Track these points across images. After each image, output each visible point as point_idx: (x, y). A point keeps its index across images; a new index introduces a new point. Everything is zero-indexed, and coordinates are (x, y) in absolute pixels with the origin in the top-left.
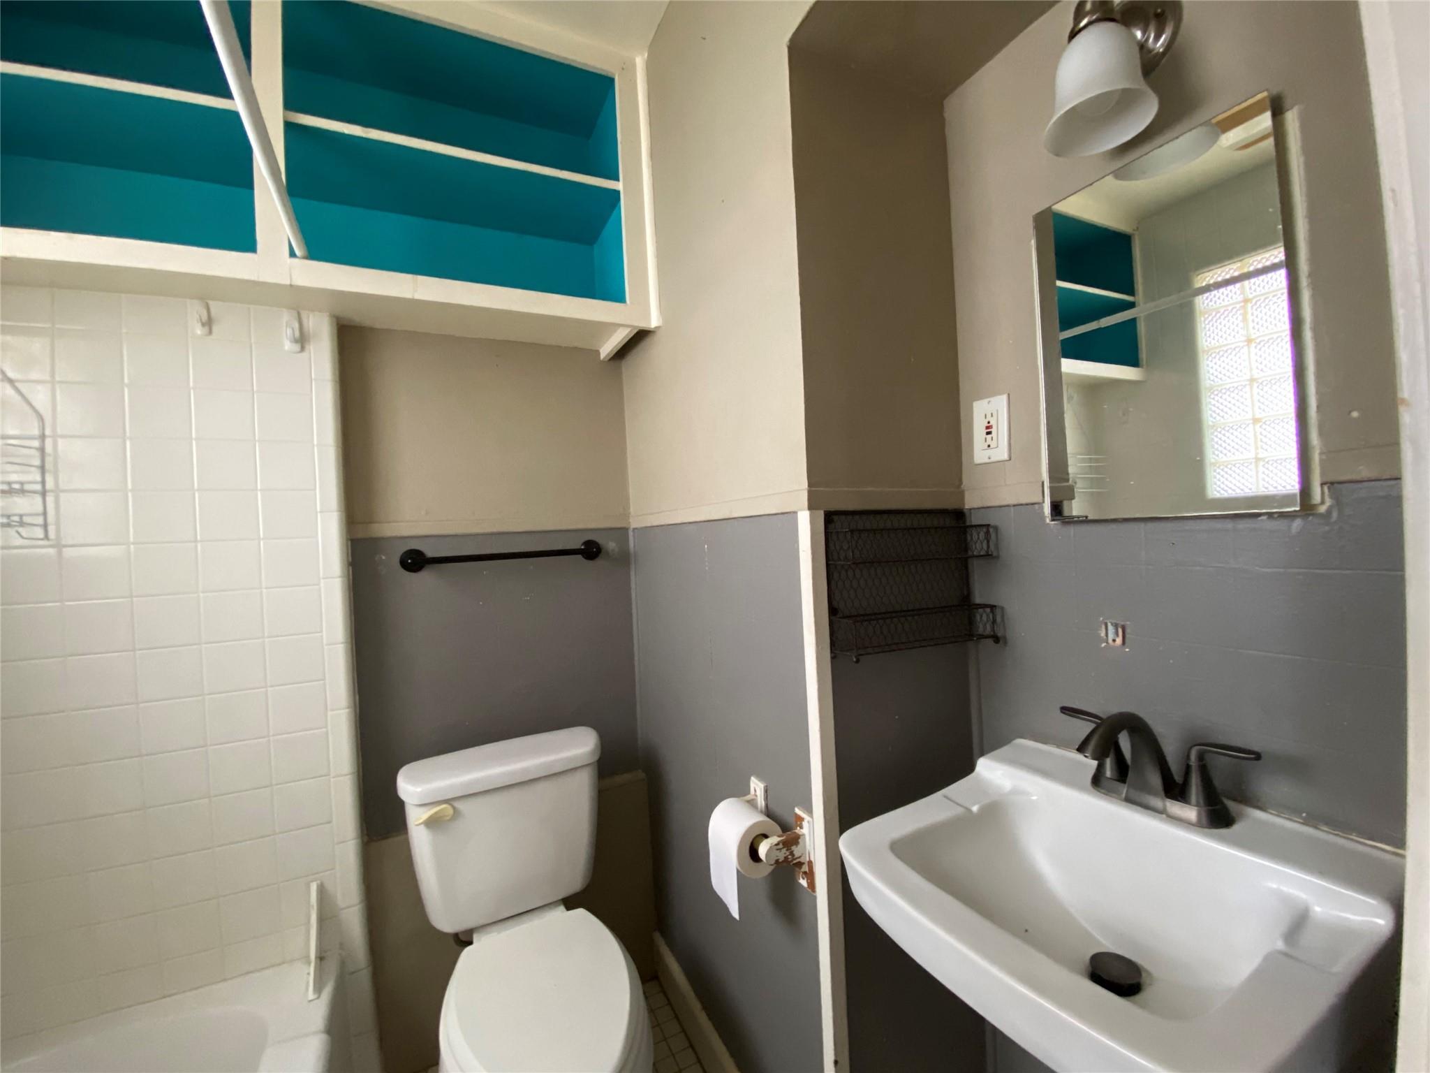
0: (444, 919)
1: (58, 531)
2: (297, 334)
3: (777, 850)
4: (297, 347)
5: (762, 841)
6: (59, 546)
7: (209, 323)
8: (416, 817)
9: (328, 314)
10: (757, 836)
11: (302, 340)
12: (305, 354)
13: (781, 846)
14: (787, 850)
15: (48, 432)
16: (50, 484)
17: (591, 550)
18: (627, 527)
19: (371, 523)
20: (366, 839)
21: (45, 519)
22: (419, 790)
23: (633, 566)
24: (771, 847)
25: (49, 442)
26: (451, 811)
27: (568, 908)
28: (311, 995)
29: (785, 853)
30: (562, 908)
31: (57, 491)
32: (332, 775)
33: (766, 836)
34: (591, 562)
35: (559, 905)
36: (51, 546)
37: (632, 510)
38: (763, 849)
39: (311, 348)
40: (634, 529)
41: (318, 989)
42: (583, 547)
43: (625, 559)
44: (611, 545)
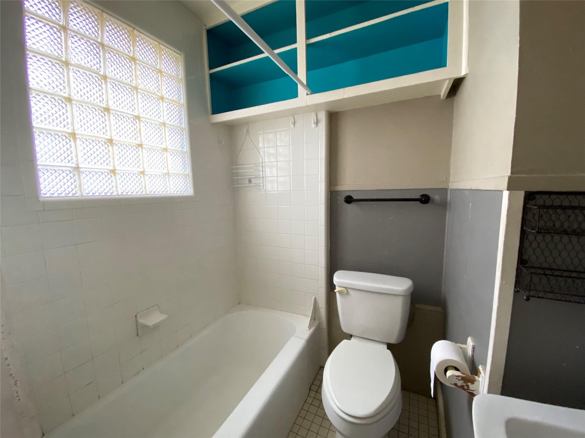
0: (345, 328)
1: (265, 187)
2: (315, 121)
3: (457, 379)
4: (316, 125)
5: (452, 369)
6: (265, 191)
7: (294, 123)
9: (324, 111)
10: (448, 367)
11: (317, 123)
12: (318, 127)
13: (460, 378)
14: (464, 382)
15: (263, 161)
16: (264, 176)
17: (425, 199)
18: (447, 188)
21: (263, 184)
22: (338, 280)
23: (448, 208)
24: (452, 375)
25: (264, 164)
26: (346, 291)
27: (388, 348)
28: (308, 329)
29: (462, 383)
31: (266, 177)
32: (320, 266)
33: (457, 369)
34: (422, 204)
36: (264, 191)
37: (451, 179)
38: (449, 373)
39: (319, 125)
40: (451, 190)
41: (310, 327)
42: (420, 198)
43: (444, 205)
44: (436, 197)
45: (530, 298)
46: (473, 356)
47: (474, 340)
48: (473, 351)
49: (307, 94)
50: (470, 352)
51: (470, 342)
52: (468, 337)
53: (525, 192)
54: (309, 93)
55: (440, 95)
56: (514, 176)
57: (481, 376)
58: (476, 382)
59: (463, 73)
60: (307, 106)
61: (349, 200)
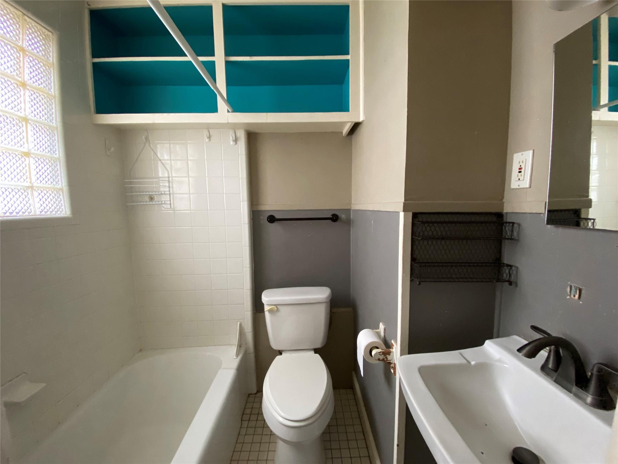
0: (275, 345)
1: (174, 206)
2: (234, 139)
3: (379, 355)
4: (234, 143)
5: (375, 349)
6: (174, 210)
7: (209, 137)
8: (266, 308)
9: (243, 130)
10: (373, 347)
11: (236, 140)
12: (237, 146)
13: (381, 353)
14: (384, 356)
15: (170, 176)
16: (171, 192)
17: (335, 218)
18: (350, 209)
19: (258, 205)
20: (255, 312)
21: (170, 202)
22: (267, 299)
23: (352, 225)
24: (376, 353)
25: (170, 178)
26: (276, 309)
27: (315, 353)
28: (235, 357)
29: (383, 357)
30: (313, 352)
31: (173, 194)
32: (245, 289)
33: (377, 348)
34: (334, 223)
35: (312, 351)
36: (172, 210)
37: (352, 202)
38: (374, 352)
39: (239, 143)
40: (353, 210)
41: (237, 355)
42: (331, 217)
43: (348, 222)
44: (343, 216)
45: (421, 283)
46: (385, 336)
47: (384, 324)
48: (385, 333)
49: (228, 111)
50: (382, 334)
51: (382, 326)
52: (380, 323)
53: (413, 213)
54: (230, 111)
55: (342, 133)
56: (407, 202)
57: (394, 347)
58: (392, 352)
59: (361, 119)
60: (228, 123)
61: (272, 219)
